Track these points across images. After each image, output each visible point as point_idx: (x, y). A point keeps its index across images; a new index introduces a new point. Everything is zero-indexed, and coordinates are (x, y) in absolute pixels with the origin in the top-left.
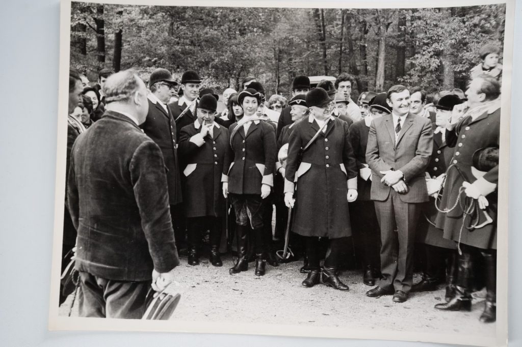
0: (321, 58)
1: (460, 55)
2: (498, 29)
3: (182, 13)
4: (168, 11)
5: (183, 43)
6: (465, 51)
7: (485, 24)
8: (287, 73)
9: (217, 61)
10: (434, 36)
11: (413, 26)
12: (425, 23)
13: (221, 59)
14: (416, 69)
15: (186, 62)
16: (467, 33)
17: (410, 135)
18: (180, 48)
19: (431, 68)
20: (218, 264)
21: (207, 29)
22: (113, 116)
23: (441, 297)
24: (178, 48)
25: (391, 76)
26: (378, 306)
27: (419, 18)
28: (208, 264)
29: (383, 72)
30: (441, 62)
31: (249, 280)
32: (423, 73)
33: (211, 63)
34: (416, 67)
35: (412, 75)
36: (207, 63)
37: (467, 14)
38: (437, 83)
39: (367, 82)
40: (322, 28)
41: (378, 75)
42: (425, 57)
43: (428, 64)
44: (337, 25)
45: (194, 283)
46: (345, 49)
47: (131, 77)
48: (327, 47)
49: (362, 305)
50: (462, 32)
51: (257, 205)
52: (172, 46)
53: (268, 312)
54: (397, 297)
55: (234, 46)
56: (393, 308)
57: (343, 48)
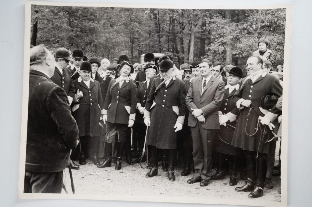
0: (157, 43)
1: (236, 45)
2: (257, 31)
3: (76, 12)
4: (67, 11)
5: (76, 31)
6: (239, 43)
7: (250, 28)
8: (137, 51)
9: (96, 42)
10: (221, 33)
11: (210, 27)
12: (216, 25)
13: (99, 41)
14: (211, 52)
15: (77, 42)
16: (240, 33)
17: (210, 89)
18: (74, 34)
19: (219, 51)
20: (97, 164)
21: (91, 23)
22: (34, 73)
23: (227, 183)
24: (72, 33)
25: (197, 55)
26: (192, 189)
27: (213, 23)
28: (92, 164)
29: (193, 52)
30: (225, 48)
31: (116, 174)
32: (215, 54)
33: (93, 44)
34: (211, 50)
35: (209, 55)
36: (90, 43)
37: (240, 22)
38: (223, 60)
39: (183, 58)
40: (158, 25)
41: (190, 54)
42: (216, 45)
43: (218, 49)
44: (167, 24)
45: (83, 175)
46: (171, 38)
47: (42, 49)
48: (161, 37)
49: (183, 188)
50: (237, 32)
51: (123, 129)
52: (69, 32)
53: (128, 193)
54: (202, 183)
55: (107, 34)
56: (200, 189)
57: (170, 37)
